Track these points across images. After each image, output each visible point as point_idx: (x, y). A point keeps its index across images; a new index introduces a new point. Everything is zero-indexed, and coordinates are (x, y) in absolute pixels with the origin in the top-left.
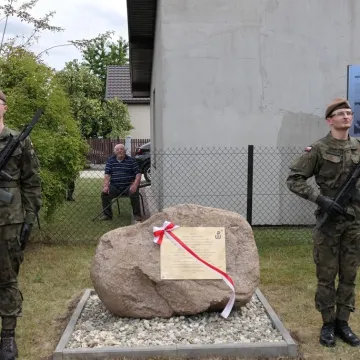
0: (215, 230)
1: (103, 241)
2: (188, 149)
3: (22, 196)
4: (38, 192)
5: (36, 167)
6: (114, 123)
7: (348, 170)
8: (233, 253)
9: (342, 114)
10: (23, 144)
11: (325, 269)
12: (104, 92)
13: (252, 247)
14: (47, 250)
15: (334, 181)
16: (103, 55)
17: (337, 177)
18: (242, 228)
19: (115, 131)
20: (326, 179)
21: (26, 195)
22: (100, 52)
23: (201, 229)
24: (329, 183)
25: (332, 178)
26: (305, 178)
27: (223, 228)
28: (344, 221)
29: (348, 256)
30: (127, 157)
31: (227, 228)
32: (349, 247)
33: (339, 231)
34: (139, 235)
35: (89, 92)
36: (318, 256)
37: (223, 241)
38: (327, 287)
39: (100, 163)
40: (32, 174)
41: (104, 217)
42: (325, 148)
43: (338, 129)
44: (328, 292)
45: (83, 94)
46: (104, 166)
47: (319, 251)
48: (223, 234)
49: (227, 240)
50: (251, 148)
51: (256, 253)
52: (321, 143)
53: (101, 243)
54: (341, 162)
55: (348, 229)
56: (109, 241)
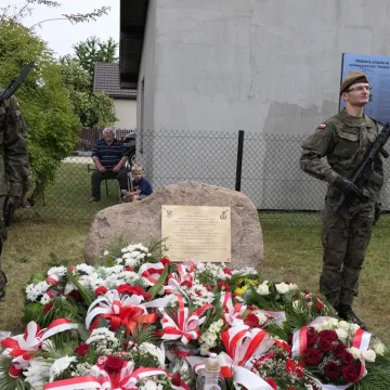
0: (220, 210)
1: (99, 219)
2: (180, 131)
3: (6, 165)
4: (24, 161)
5: (22, 131)
6: (100, 114)
7: (364, 149)
8: (238, 234)
9: (361, 88)
10: (7, 103)
11: (334, 253)
12: (92, 86)
13: (256, 230)
14: (36, 227)
15: (350, 161)
16: (93, 53)
17: (353, 157)
18: (247, 209)
19: (101, 123)
20: (340, 158)
21: (11, 163)
22: (91, 50)
23: (205, 209)
24: (344, 162)
25: (347, 158)
26: (319, 157)
27: (229, 208)
28: (358, 203)
29: (358, 239)
30: (115, 140)
31: (233, 207)
32: (360, 230)
33: (351, 214)
34: (138, 214)
35: (78, 85)
36: (327, 239)
37: (228, 221)
38: (333, 271)
39: (86, 150)
40: (17, 139)
41: (92, 199)
42: (339, 126)
43: (354, 105)
44: (334, 276)
45: (72, 87)
46: (91, 153)
47: (328, 234)
48: (228, 214)
49: (232, 221)
50: (241, 134)
51: (261, 235)
52: (335, 120)
53: (96, 220)
54: (358, 141)
55: (361, 211)
56: (105, 219)
